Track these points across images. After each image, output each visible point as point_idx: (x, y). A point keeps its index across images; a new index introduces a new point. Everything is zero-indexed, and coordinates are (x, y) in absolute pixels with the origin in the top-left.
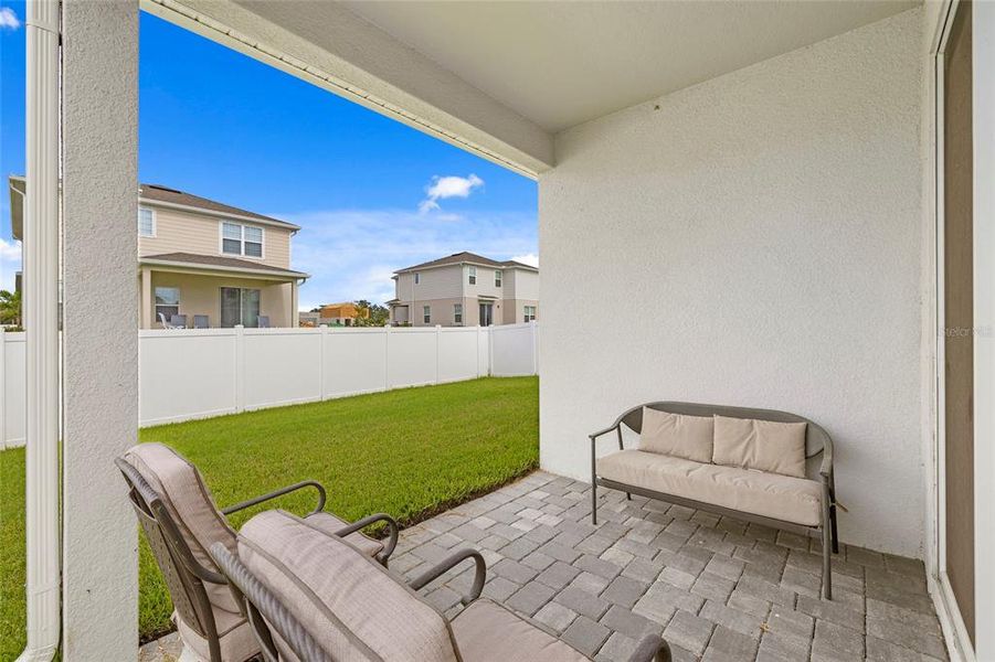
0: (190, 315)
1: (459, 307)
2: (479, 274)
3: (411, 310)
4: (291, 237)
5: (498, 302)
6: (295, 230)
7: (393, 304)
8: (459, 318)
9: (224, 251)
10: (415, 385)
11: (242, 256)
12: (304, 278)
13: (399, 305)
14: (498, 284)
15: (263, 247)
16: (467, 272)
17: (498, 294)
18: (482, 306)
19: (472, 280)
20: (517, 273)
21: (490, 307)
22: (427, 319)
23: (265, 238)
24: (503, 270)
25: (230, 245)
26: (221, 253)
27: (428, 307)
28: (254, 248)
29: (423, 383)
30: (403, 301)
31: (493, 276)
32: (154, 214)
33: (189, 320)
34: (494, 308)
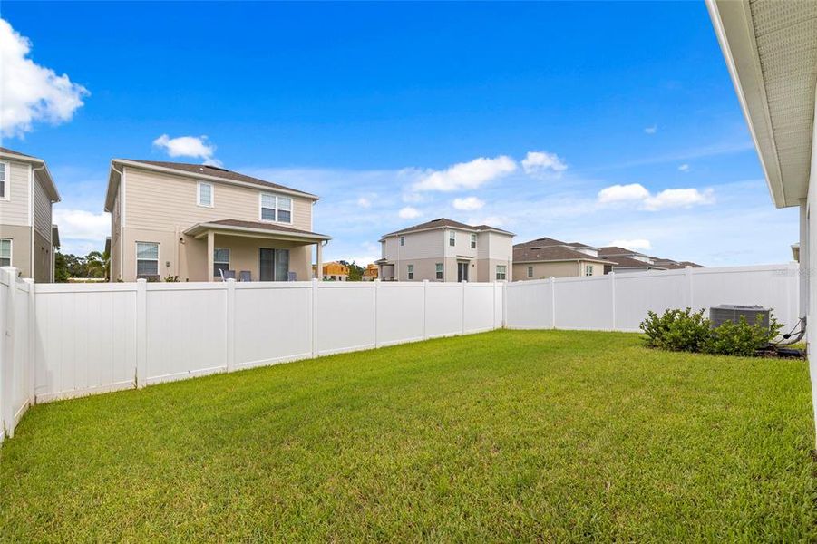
0: (238, 271)
1: (440, 265)
2: (458, 237)
3: (397, 268)
4: (312, 206)
5: (473, 261)
6: (315, 200)
7: (381, 263)
8: (440, 276)
9: (263, 218)
10: (447, 335)
11: (276, 222)
12: (327, 240)
13: (386, 264)
14: (473, 245)
15: (292, 214)
16: (448, 235)
17: (473, 254)
18: (460, 265)
19: (452, 242)
20: (491, 236)
21: (466, 265)
22: (411, 277)
23: (292, 206)
24: (478, 234)
25: (268, 212)
26: (260, 220)
27: (412, 266)
28: (285, 215)
29: (453, 334)
30: (389, 261)
31: (469, 238)
32: (212, 188)
33: (237, 275)
34: (470, 267)
